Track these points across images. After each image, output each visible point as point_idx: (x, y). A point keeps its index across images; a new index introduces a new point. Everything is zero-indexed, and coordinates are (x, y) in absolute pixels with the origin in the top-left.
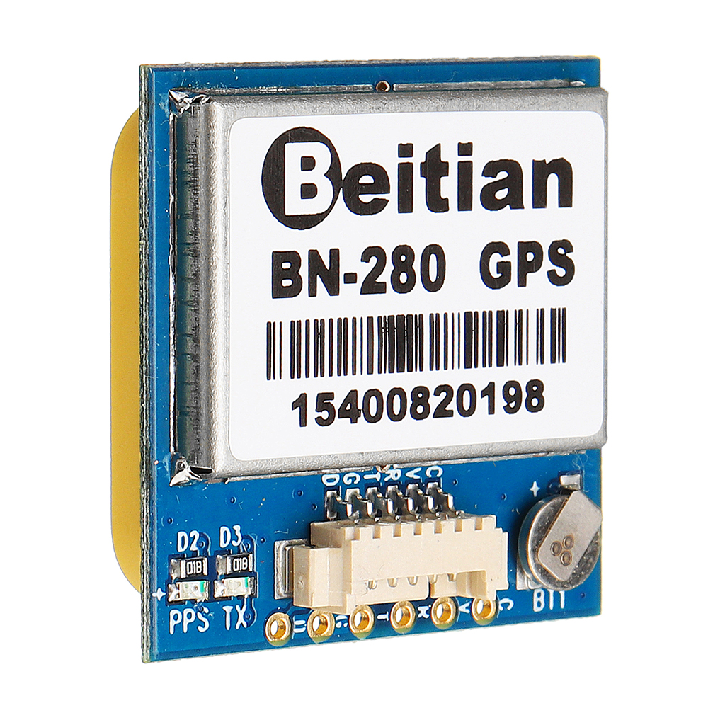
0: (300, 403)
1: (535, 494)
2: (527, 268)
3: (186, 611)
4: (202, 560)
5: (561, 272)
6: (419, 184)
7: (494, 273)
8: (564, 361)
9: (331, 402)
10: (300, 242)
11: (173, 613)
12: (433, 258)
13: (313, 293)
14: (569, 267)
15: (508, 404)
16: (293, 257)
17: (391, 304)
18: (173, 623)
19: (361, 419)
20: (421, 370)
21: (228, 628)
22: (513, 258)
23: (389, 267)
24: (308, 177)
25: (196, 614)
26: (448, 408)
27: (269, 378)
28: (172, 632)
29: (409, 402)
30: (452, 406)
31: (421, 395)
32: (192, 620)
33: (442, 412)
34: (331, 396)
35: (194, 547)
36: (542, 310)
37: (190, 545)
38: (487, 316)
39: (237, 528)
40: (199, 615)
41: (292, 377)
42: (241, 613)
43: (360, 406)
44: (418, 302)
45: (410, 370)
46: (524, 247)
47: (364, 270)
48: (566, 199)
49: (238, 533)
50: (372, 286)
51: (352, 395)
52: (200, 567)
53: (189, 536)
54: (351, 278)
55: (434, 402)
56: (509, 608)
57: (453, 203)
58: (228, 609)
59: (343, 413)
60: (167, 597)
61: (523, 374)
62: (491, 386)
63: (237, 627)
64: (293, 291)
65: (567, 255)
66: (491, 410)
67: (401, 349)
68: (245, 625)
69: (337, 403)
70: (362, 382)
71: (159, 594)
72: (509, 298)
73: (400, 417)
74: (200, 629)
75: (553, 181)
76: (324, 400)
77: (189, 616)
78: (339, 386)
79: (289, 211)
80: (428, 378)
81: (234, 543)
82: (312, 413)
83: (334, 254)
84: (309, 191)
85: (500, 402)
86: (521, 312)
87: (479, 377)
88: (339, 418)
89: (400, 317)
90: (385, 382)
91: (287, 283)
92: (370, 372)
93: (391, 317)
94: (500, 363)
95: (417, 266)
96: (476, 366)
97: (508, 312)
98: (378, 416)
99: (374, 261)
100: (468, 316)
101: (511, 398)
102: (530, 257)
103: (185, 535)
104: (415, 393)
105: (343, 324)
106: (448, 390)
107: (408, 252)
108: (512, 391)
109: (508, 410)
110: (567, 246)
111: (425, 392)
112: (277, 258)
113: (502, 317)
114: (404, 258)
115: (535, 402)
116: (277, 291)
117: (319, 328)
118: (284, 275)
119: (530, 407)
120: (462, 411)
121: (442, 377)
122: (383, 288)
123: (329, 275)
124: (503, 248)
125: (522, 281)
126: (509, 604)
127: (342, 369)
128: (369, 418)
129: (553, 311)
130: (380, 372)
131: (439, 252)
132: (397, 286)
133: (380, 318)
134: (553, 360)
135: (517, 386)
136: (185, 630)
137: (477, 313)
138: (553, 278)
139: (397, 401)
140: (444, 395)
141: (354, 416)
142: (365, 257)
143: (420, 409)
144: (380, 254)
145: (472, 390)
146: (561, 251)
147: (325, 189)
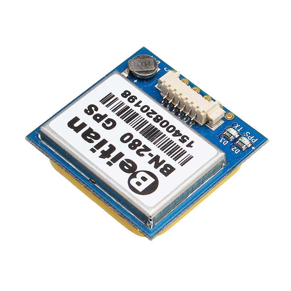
0: (189, 145)
1: (137, 80)
2: (102, 117)
3: (250, 139)
4: (237, 144)
5: (93, 108)
6: (113, 155)
7: (111, 124)
8: (111, 93)
10: (157, 172)
11: (254, 142)
12: (125, 139)
13: (164, 161)
14: (90, 107)
15: (135, 99)
16: (162, 171)
17: (145, 141)
18: (255, 141)
19: (177, 129)
20: (151, 124)
21: (242, 128)
22: (103, 121)
23: (138, 148)
24: (141, 181)
25: (248, 137)
26: (152, 112)
27: (193, 157)
28: (257, 139)
29: (161, 121)
30: (150, 111)
31: (156, 120)
32: (250, 137)
33: (154, 113)
34: (180, 140)
35: (235, 148)
36: (106, 106)
37: (236, 149)
38: (122, 118)
39: (221, 141)
40: (247, 136)
41: (186, 152)
42: (236, 127)
43: (174, 132)
44: (137, 135)
45: (154, 127)
46: (98, 121)
47: (146, 153)
48: (76, 119)
49: (221, 140)
50: (147, 149)
51: (174, 135)
52: (239, 143)
53: (235, 151)
54: (151, 155)
55: (154, 116)
56: (166, 68)
57: (108, 144)
59: (180, 135)
60: (252, 146)
61: (125, 100)
62: (136, 105)
63: (240, 126)
64: (168, 165)
65: (88, 110)
66: (140, 102)
67: (152, 132)
68: (237, 124)
69: (180, 137)
70: (169, 135)
71: (253, 148)
72: (112, 115)
73: (165, 121)
74: (249, 133)
75: (76, 125)
76: (183, 141)
78: (176, 140)
79: (153, 180)
80: (151, 121)
81: (224, 140)
82: (188, 142)
83: (150, 162)
84: (144, 179)
85: (136, 101)
86: (112, 111)
87: (137, 110)
88: (182, 135)
89: (146, 137)
90: (163, 130)
91: (169, 169)
92: (165, 135)
93: (148, 139)
94: (128, 107)
95: (131, 142)
96: (136, 112)
97: (116, 114)
98: (172, 126)
99: (141, 153)
100: (127, 122)
101: (133, 99)
102: (98, 118)
103: (235, 152)
104: (157, 122)
105: (162, 149)
106: (148, 115)
107: (130, 146)
108: (131, 100)
109: (136, 98)
110: (86, 111)
111: (154, 120)
112: (166, 175)
113: (118, 114)
114: (132, 147)
115: (127, 93)
116: (173, 169)
117: (169, 154)
118: (168, 170)
119: (130, 93)
120: (149, 108)
121: (147, 118)
122: (144, 146)
123: (156, 160)
124: (104, 125)
125: (106, 116)
126: (166, 69)
127: (172, 142)
128: (174, 128)
129: (104, 104)
130: (162, 133)
131: (122, 139)
132: (140, 143)
133: (151, 142)
134: (114, 96)
135: (129, 100)
136: (253, 137)
137: (124, 121)
138: (96, 109)
139: (164, 124)
140: (150, 115)
141: (178, 132)
142: (143, 155)
143: (159, 118)
144: (138, 152)
145: (142, 110)
146: (89, 112)
147: (139, 176)
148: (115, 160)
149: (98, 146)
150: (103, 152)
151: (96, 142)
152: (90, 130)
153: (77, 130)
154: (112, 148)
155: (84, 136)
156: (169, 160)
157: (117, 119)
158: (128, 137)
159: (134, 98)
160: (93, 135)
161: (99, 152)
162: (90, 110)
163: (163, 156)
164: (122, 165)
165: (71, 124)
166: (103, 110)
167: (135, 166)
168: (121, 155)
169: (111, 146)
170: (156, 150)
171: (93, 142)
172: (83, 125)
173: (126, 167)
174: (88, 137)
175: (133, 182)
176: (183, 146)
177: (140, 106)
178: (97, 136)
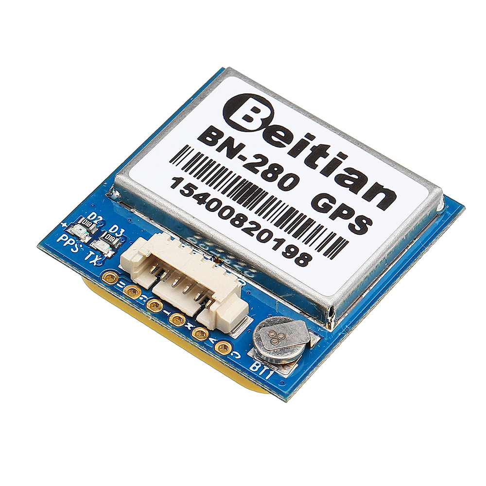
2: (338, 214)
3: (71, 239)
5: (358, 228)
6: (306, 152)
7: (320, 204)
8: (331, 259)
9: (194, 190)
10: (229, 132)
11: (64, 235)
12: (291, 180)
13: (219, 150)
14: (363, 231)
16: (220, 134)
17: (256, 179)
18: (61, 238)
19: (204, 206)
20: (250, 210)
21: (85, 259)
22: (335, 207)
23: (266, 167)
24: (252, 114)
26: (252, 232)
27: (170, 162)
28: (58, 241)
29: (234, 216)
30: (256, 233)
31: (242, 218)
32: (71, 244)
33: (248, 231)
34: (196, 188)
36: (335, 234)
37: (95, 220)
38: (302, 217)
39: (123, 231)
40: (76, 245)
41: (182, 169)
42: (97, 259)
43: (207, 200)
44: (271, 188)
45: (244, 206)
46: (343, 207)
47: (251, 160)
48: (384, 205)
49: (121, 232)
50: (251, 167)
51: (207, 195)
52: (90, 225)
53: (97, 217)
54: (243, 158)
55: (246, 225)
56: (236, 357)
57: (320, 168)
58: (92, 253)
59: (196, 197)
60: (67, 229)
61: (303, 248)
63: (90, 262)
64: (211, 144)
65: (366, 224)
66: (275, 248)
67: (246, 196)
68: (95, 264)
69: (196, 192)
70: (215, 194)
71: (64, 225)
72: (321, 219)
73: (226, 218)
74: (72, 250)
75: (381, 197)
76: (190, 187)
77: (71, 242)
78: (202, 188)
79: (233, 118)
80: (251, 215)
81: (116, 234)
82: (181, 186)
83: (241, 146)
84: (248, 119)
85: (283, 248)
86: (322, 227)
87: (279, 233)
88: (193, 197)
89: (256, 187)
90: (227, 201)
91: (209, 139)
92: (223, 193)
93: (251, 184)
94: (295, 236)
95: (280, 176)
96: (281, 228)
97: (315, 222)
98: (213, 210)
99: (260, 160)
100: (292, 209)
101: (290, 252)
102: (345, 212)
103: (96, 215)
104: (239, 215)
105: (224, 170)
106: (258, 226)
107: (281, 169)
108: (292, 250)
109: (284, 254)
110: (370, 222)
111: (245, 219)
112: (212, 128)
113: (310, 222)
114: (276, 169)
115: (302, 262)
116: (202, 138)
117: (211, 163)
118: (210, 136)
119: (297, 261)
120: (259, 238)
121: (259, 219)
122: (256, 172)
123: (232, 149)
124: (333, 200)
125: (333, 217)
126: (238, 356)
127: (210, 183)
128: (208, 207)
129: (341, 238)
130: (228, 196)
131: (297, 179)
132: (264, 176)
133: (245, 180)
134: (325, 254)
135: (297, 250)
136: (65, 245)
137: (298, 212)
138: (351, 227)
139: (227, 212)
140: (254, 226)
141: (201, 202)
142: (257, 156)
143: (237, 223)
144: (265, 160)
145: (271, 234)
146: (364, 221)
147: (257, 123)
148: (302, 145)
149: (335, 164)
150: (325, 155)
151: (340, 170)
152: (355, 189)
153: (377, 188)
154: (310, 162)
155: (362, 179)
156: (210, 152)
157: (311, 214)
158: (286, 184)
159: (288, 254)
160: (347, 182)
161: (332, 154)
162: (362, 225)
163: (221, 158)
164: (289, 137)
165: (390, 197)
166: (340, 227)
167: (267, 137)
168: (294, 153)
169: (314, 167)
170: (235, 166)
171: (345, 170)
172: (369, 197)
173: (282, 134)
174: (356, 177)
175: (265, 112)
176: (189, 179)
177: (275, 240)
178: (340, 180)
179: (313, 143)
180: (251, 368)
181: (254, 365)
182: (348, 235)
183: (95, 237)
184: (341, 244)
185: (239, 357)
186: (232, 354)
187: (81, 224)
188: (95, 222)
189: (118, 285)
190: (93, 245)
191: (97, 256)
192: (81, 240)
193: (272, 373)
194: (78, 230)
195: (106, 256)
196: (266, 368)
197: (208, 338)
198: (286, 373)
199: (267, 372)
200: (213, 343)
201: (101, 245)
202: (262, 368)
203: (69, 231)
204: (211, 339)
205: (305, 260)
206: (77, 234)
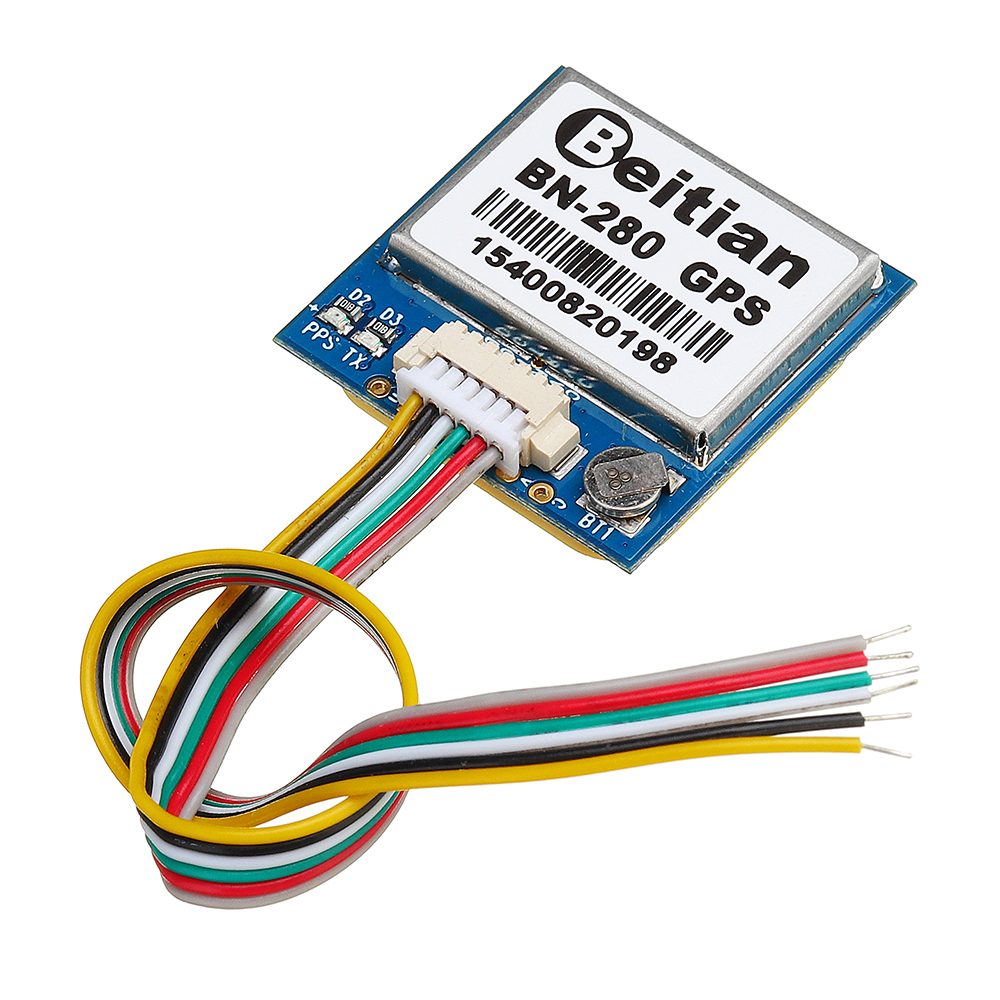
0: (483, 242)
2: (719, 294)
3: (323, 330)
4: (356, 306)
5: (747, 315)
6: (678, 199)
7: (694, 278)
8: (705, 361)
9: (506, 257)
10: (562, 167)
11: (313, 323)
12: (653, 241)
13: (547, 195)
14: (756, 319)
16: (550, 171)
17: (600, 241)
18: (308, 328)
19: (519, 281)
20: (589, 287)
21: (344, 359)
22: (716, 283)
23: (616, 222)
24: (599, 141)
25: (329, 336)
26: (590, 321)
27: (473, 214)
28: (304, 331)
29: (563, 297)
30: (595, 322)
31: (575, 300)
32: (324, 337)
33: (583, 319)
34: (509, 254)
36: (713, 324)
37: (359, 300)
38: (666, 297)
39: (400, 317)
40: (330, 338)
41: (491, 225)
42: (360, 360)
43: (525, 273)
44: (622, 254)
45: (580, 281)
46: (728, 282)
47: (594, 210)
48: (789, 281)
49: (398, 319)
50: (594, 222)
51: (526, 264)
52: (352, 308)
53: (363, 295)
54: (582, 208)
55: (582, 310)
56: (560, 507)
57: (696, 224)
58: (353, 350)
59: (509, 267)
60: (318, 313)
61: (665, 346)
62: (635, 334)
63: (351, 364)
64: (535, 186)
65: (761, 309)
66: (622, 345)
67: (584, 266)
68: (357, 367)
69: (509, 260)
70: (537, 262)
71: (314, 308)
72: (694, 301)
73: (552, 299)
74: (324, 345)
75: (786, 267)
76: (501, 253)
77: (323, 333)
78: (518, 253)
79: (570, 146)
80: (590, 296)
81: (391, 322)
82: (487, 251)
83: (581, 190)
84: (593, 147)
85: (634, 345)
86: (695, 313)
87: (629, 322)
88: (504, 268)
89: (599, 252)
90: (554, 274)
91: (532, 179)
92: (550, 261)
93: (592, 247)
94: (653, 327)
95: (637, 236)
96: (633, 315)
97: (685, 306)
98: (533, 287)
99: (607, 211)
100: (652, 286)
101: (644, 351)
102: (730, 291)
103: (361, 293)
104: (572, 295)
105: (553, 226)
106: (599, 312)
107: (638, 225)
108: (648, 348)
109: (635, 354)
110: (766, 306)
111: (581, 300)
112: (538, 163)
113: (678, 305)
114: (631, 225)
115: (661, 366)
116: (522, 178)
117: (534, 216)
118: (535, 174)
119: (654, 365)
120: (599, 330)
121: (600, 302)
122: (600, 229)
123: (567, 195)
124: (713, 273)
125: (711, 299)
126: (562, 505)
127: (531, 246)
128: (525, 283)
129: (721, 331)
130: (556, 266)
131: (661, 241)
132: (612, 234)
133: (583, 241)
134: (696, 355)
135: (655, 347)
136: (314, 338)
137: (659, 290)
138: (738, 314)
139: (555, 290)
140: (593, 312)
141: (515, 275)
142: (603, 206)
143: (568, 306)
144: (615, 211)
145: (617, 324)
146: (758, 305)
147: (606, 154)
148: (672, 187)
149: (720, 217)
150: (706, 204)
151: (726, 227)
152: (747, 256)
153: (781, 255)
154: (683, 215)
155: (760, 240)
156: (533, 199)
157: (679, 292)
158: (645, 249)
159: (641, 355)
160: (737, 245)
161: (717, 201)
162: (755, 311)
163: (549, 208)
164: (652, 175)
165: (800, 267)
166: (721, 314)
167: (620, 177)
168: (659, 200)
169: (688, 221)
170: (570, 221)
171: (734, 226)
172: (767, 268)
173: (643, 171)
174: (750, 237)
175: (619, 137)
176: (499, 239)
177: (623, 333)
178: (726, 242)
179: (688, 186)
180: (581, 524)
181: (585, 519)
182: (732, 326)
183: (359, 326)
184: (722, 338)
185: (564, 506)
186: (553, 503)
187: (338, 306)
188: (361, 303)
189: (390, 398)
190: (355, 338)
191: (361, 355)
192: (339, 331)
193: (610, 530)
194: (333, 315)
195: (374, 355)
196: (603, 523)
197: (519, 479)
198: (631, 531)
199: (605, 529)
200: (527, 485)
201: (367, 339)
202: (597, 522)
203: (320, 317)
204: (523, 480)
205: (666, 362)
206: (331, 322)
